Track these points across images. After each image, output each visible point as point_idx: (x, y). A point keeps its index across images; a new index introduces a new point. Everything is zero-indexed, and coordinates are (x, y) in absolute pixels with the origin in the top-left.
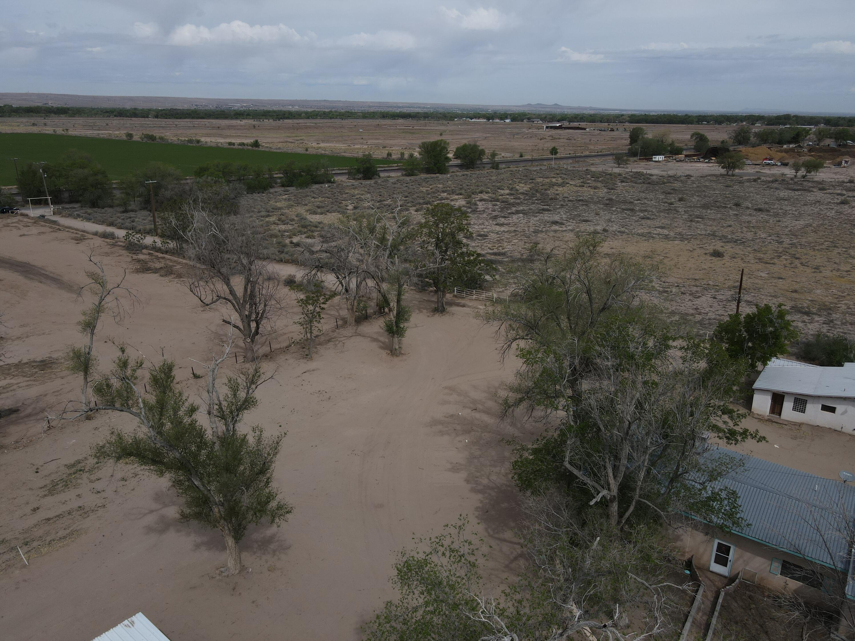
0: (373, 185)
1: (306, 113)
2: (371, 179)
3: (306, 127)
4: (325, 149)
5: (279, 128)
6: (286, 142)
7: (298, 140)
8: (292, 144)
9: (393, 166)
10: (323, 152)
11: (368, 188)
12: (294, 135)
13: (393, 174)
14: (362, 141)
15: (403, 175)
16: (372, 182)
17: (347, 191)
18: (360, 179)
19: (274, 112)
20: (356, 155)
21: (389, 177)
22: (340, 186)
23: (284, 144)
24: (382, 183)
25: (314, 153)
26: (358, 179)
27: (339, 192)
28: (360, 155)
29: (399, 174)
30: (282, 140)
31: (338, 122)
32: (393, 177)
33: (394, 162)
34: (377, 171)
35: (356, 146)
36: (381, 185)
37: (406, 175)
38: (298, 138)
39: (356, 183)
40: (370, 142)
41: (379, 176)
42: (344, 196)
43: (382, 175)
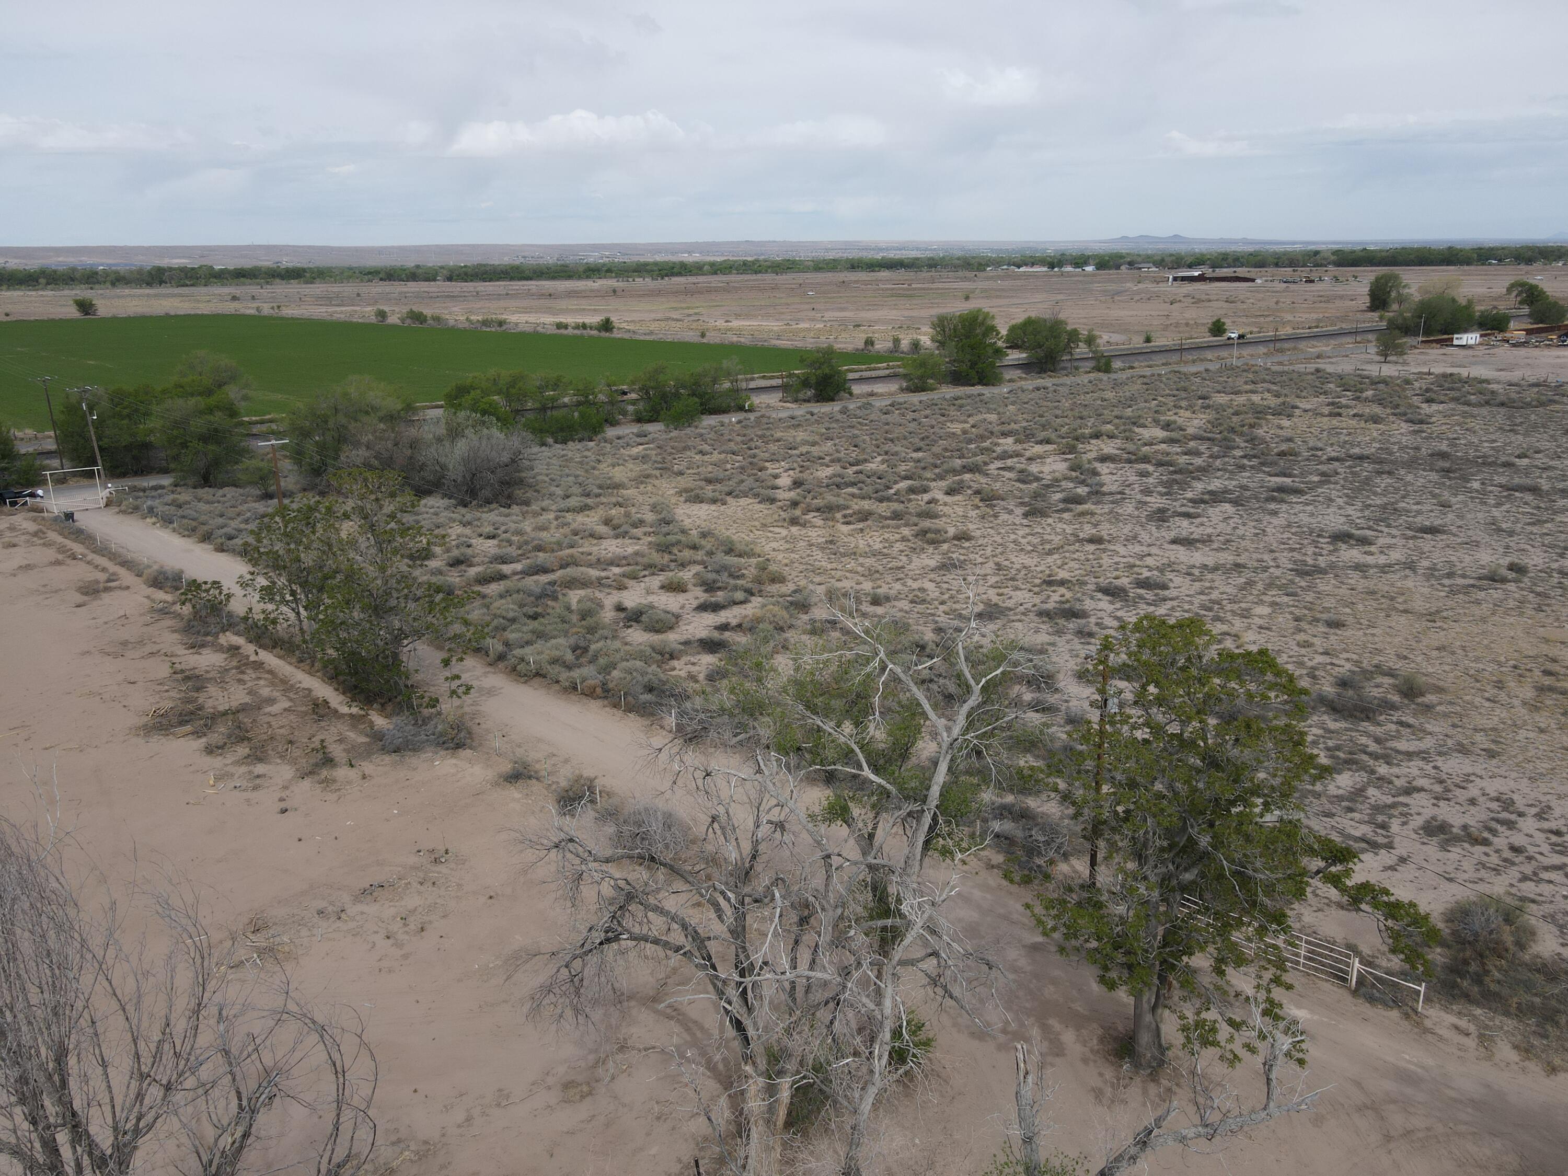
0: (839, 417)
1: (712, 264)
2: (833, 400)
3: (709, 290)
4: (739, 332)
5: (659, 293)
6: (668, 319)
7: (690, 315)
8: (678, 324)
9: (879, 369)
10: (735, 339)
11: (827, 425)
12: (684, 305)
13: (879, 388)
14: (813, 313)
15: (902, 390)
16: (833, 408)
17: (779, 434)
18: (809, 401)
19: (656, 264)
20: (799, 344)
21: (872, 394)
22: (765, 420)
23: (663, 324)
24: (858, 412)
25: (717, 341)
26: (805, 401)
27: (760, 437)
28: (809, 343)
29: (893, 387)
30: (659, 316)
31: (769, 277)
32: (882, 395)
33: (879, 358)
34: (846, 381)
35: (802, 325)
36: (856, 417)
37: (909, 390)
38: (691, 311)
39: (799, 410)
40: (829, 315)
41: (851, 394)
42: (773, 447)
43: (857, 389)
